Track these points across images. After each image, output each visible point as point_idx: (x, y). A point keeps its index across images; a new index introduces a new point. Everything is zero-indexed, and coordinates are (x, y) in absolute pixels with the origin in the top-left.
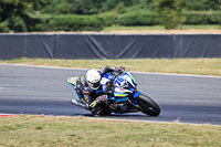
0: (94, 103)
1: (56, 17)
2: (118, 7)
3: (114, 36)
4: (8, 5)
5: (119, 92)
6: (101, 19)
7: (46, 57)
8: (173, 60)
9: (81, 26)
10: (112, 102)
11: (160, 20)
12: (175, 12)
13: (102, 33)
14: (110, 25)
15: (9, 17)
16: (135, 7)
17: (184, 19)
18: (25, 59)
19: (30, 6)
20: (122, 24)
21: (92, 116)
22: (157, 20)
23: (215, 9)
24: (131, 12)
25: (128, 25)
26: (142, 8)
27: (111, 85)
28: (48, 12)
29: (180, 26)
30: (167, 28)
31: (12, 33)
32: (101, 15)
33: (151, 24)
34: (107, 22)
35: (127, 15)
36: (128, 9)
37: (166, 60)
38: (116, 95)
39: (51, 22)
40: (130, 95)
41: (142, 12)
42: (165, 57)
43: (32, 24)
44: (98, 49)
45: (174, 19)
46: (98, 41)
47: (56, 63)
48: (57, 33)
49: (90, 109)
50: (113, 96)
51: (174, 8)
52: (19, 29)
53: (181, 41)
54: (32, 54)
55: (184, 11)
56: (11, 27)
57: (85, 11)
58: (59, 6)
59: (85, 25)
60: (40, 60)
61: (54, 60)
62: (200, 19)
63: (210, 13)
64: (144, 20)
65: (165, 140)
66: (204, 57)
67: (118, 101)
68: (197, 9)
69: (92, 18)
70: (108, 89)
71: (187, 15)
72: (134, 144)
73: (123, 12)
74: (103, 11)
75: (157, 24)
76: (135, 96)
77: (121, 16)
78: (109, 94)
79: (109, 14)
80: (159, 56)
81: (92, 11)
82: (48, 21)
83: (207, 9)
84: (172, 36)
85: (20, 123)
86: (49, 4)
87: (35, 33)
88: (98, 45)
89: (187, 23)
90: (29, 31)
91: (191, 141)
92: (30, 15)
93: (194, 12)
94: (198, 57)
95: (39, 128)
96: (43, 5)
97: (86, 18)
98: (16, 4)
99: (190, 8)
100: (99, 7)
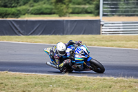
2: (30, 3)
3: (27, 21)
5: (78, 57)
6: (18, 10)
8: (64, 36)
9: (6, 15)
10: (73, 64)
11: (56, 11)
12: (65, 6)
13: (19, 19)
14: (24, 14)
16: (40, 3)
17: (71, 11)
20: (32, 14)
21: (60, 73)
22: (54, 11)
23: (90, 4)
24: (37, 6)
25: (36, 14)
26: (44, 3)
27: (73, 53)
29: (68, 15)
30: (60, 16)
32: (19, 8)
33: (50, 14)
34: (23, 12)
35: (35, 7)
36: (36, 4)
37: (60, 36)
38: (76, 59)
40: (85, 60)
41: (45, 6)
42: (59, 34)
44: (17, 29)
45: (65, 11)
46: (17, 24)
49: (59, 68)
50: (74, 60)
51: (65, 4)
53: (69, 24)
55: (71, 5)
57: (9, 5)
59: (9, 14)
62: (80, 10)
63: (87, 6)
64: (45, 11)
65: (59, 86)
66: (83, 34)
67: (78, 63)
68: (79, 4)
69: (13, 10)
70: (71, 55)
71: (73, 8)
72: (39, 89)
73: (33, 6)
74: (20, 6)
75: (54, 13)
76: (88, 60)
77: (32, 8)
78: (71, 59)
79: (24, 7)
80: (55, 33)
81: (13, 5)
83: (85, 4)
84: (63, 21)
88: (17, 26)
89: (72, 13)
91: (76, 87)
93: (77, 6)
94: (79, 34)
97: (9, 10)
99: (74, 3)
100: (18, 3)
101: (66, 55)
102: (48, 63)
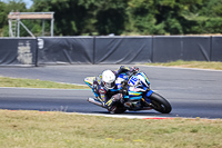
0: (110, 102)
1: (212, 19)
4: (164, 7)
7: (201, 60)
15: (165, 19)
18: (181, 62)
19: (186, 8)
27: (125, 85)
28: (204, 14)
31: (168, 35)
38: (130, 93)
39: (208, 24)
43: (188, 26)
47: (212, 66)
48: (214, 35)
49: (106, 107)
50: (127, 94)
52: (176, 31)
54: (188, 57)
56: (167, 29)
58: (215, 8)
60: (196, 63)
61: (209, 63)
70: (123, 88)
82: (204, 23)
85: (175, 126)
86: (205, 6)
87: (191, 35)
90: (185, 33)
92: (186, 17)
95: (194, 131)
96: (199, 7)
98: (172, 6)
101: (116, 88)
102: (91, 100)
